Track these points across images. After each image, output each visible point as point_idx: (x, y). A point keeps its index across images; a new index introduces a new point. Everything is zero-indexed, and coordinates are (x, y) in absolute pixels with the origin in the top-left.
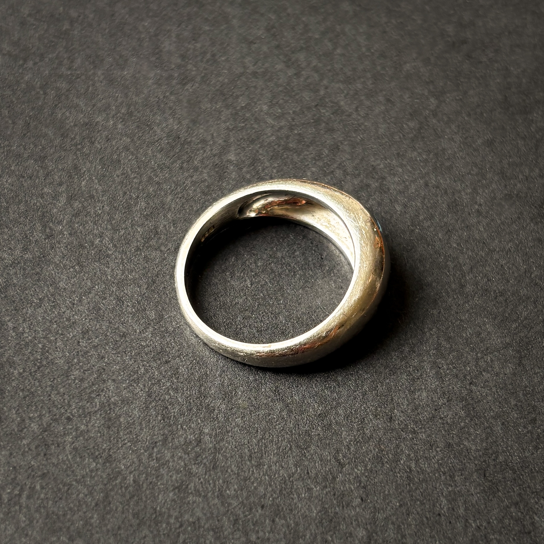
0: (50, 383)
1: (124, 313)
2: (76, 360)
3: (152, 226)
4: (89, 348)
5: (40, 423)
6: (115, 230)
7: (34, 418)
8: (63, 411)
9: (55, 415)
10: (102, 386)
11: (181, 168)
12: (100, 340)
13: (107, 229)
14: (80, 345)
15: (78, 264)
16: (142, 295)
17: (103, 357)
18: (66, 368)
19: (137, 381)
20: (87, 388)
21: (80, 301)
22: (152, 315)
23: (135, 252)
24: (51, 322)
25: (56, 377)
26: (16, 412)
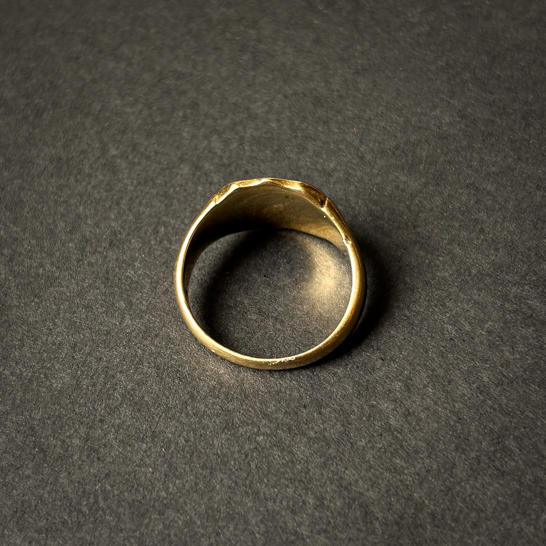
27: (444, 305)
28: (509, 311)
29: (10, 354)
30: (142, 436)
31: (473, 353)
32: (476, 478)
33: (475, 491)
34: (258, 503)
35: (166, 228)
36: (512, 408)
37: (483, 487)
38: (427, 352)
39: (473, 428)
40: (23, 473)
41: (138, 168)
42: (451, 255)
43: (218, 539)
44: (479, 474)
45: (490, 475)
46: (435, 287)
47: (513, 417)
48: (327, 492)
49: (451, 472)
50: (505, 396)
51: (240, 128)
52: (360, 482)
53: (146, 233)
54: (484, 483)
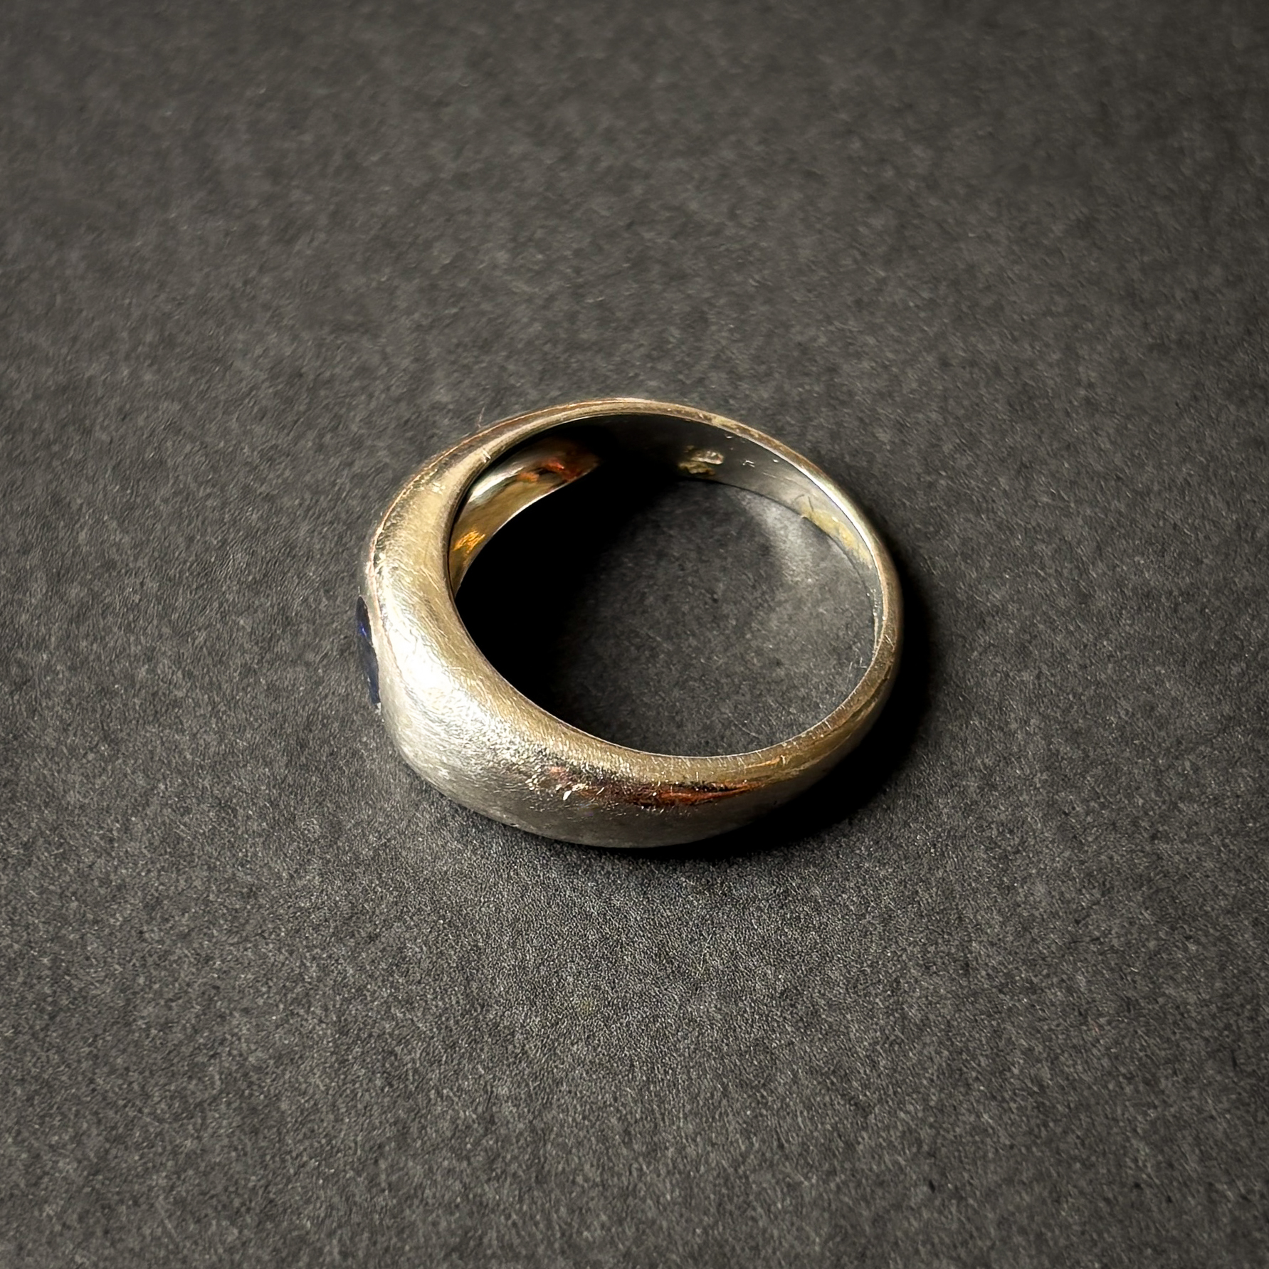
0: (87, 1050)
1: (241, 838)
2: (141, 980)
3: (272, 606)
4: (168, 942)
5: (80, 1156)
6: (182, 635)
7: (64, 1146)
8: (131, 1114)
9: (113, 1128)
10: (219, 1031)
11: (320, 448)
12: (194, 918)
13: (161, 636)
14: (145, 940)
15: (106, 738)
16: (279, 784)
17: (208, 959)
18: (121, 1003)
19: (305, 1000)
20: (181, 1042)
21: (126, 829)
22: (314, 827)
23: (241, 680)
24: (61, 896)
25: (100, 1032)
26: (15, 1138)
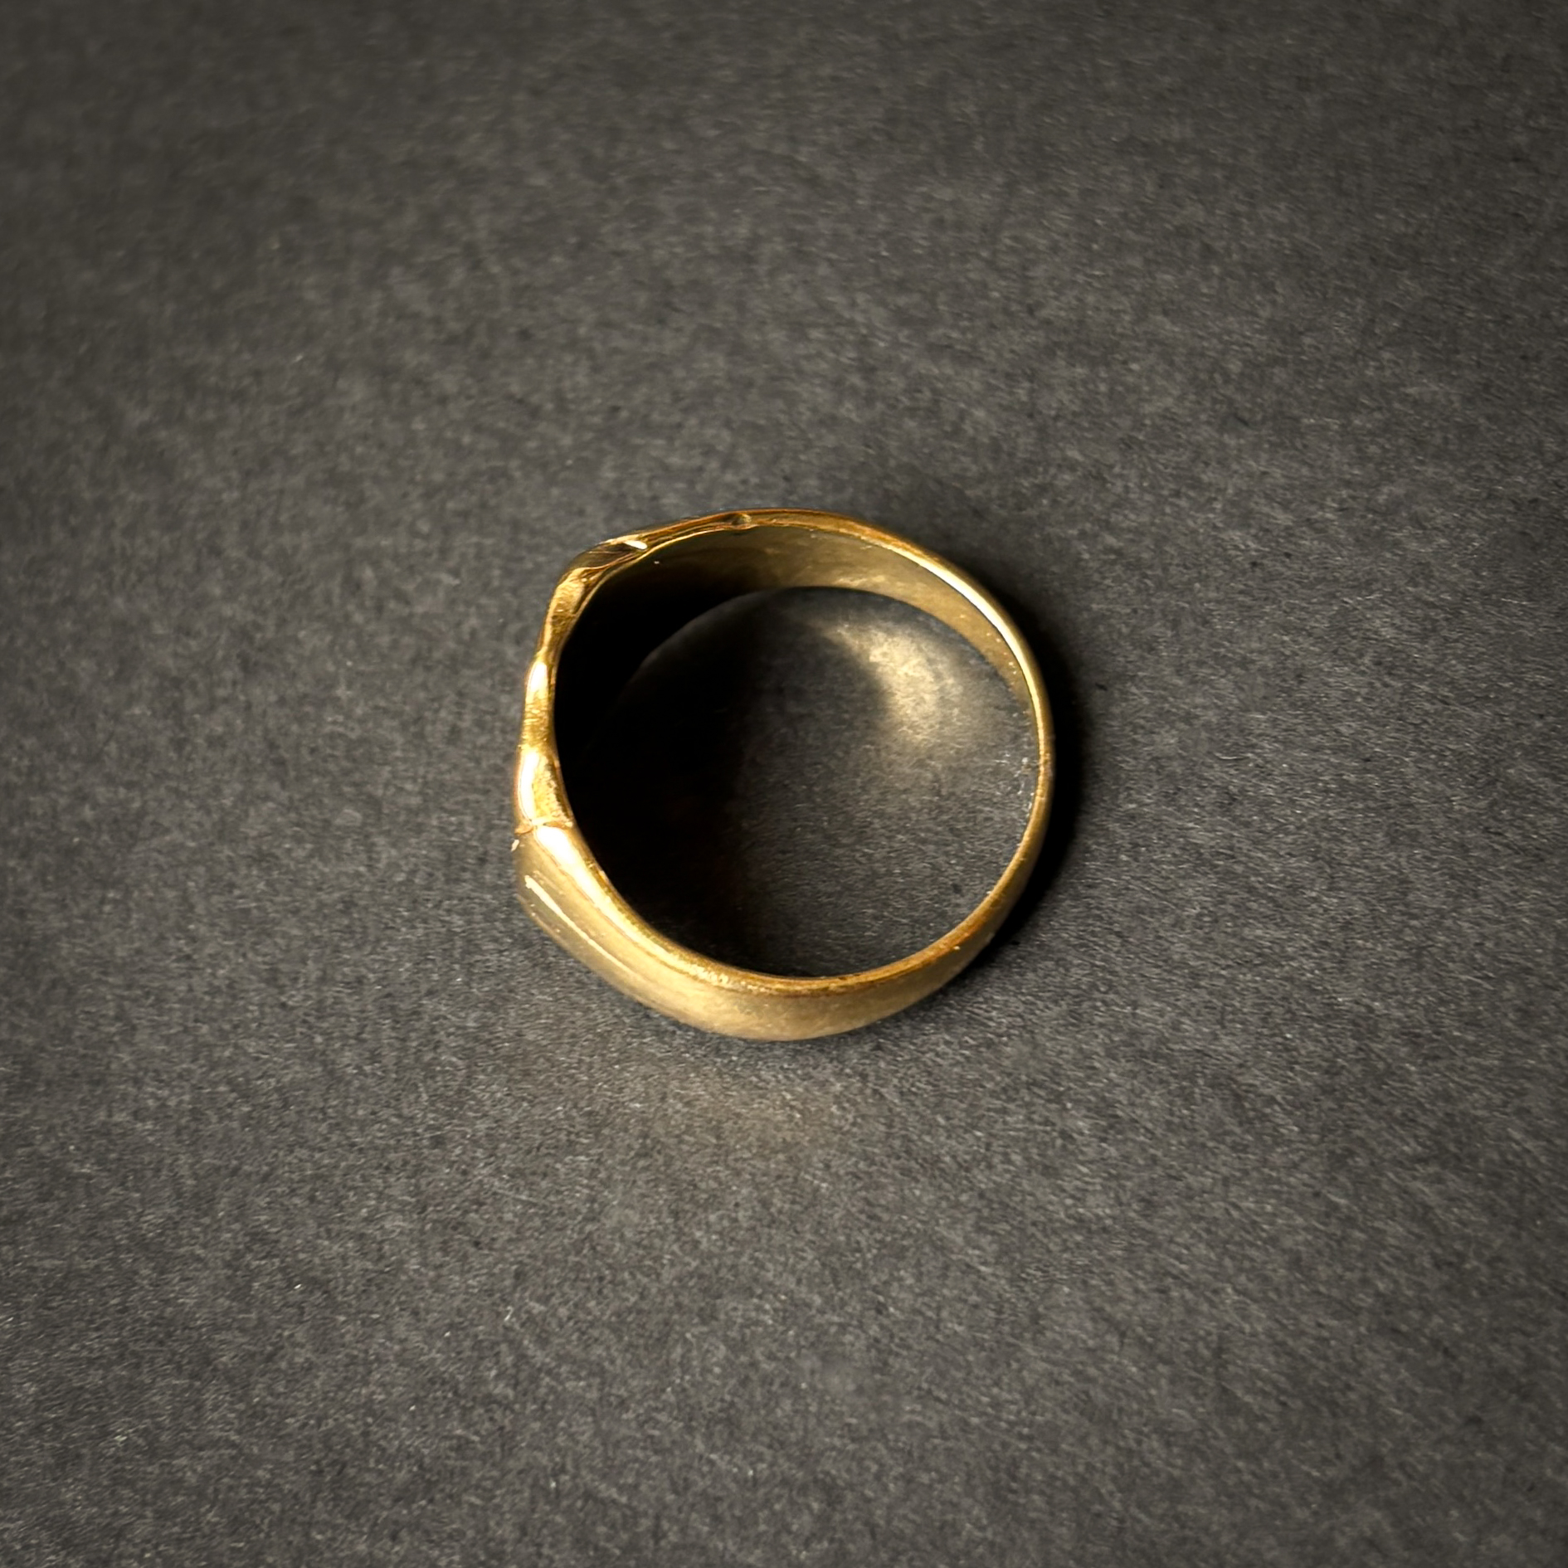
27: (1197, 484)
28: (1370, 433)
29: (108, 1068)
30: (563, 1136)
31: (1324, 579)
32: (1476, 895)
33: (1489, 929)
34: (946, 1186)
35: (376, 565)
36: (1487, 679)
37: (1505, 910)
38: (1205, 623)
39: (1410, 771)
40: (291, 1364)
41: (225, 434)
42: (1157, 348)
43: (886, 1322)
44: (1478, 882)
45: (1507, 873)
46: (1152, 446)
47: (1498, 702)
48: (1113, 1084)
49: (1407, 905)
50: (1457, 657)
51: (451, 223)
52: (1187, 1024)
53: (328, 600)
54: (1502, 899)
